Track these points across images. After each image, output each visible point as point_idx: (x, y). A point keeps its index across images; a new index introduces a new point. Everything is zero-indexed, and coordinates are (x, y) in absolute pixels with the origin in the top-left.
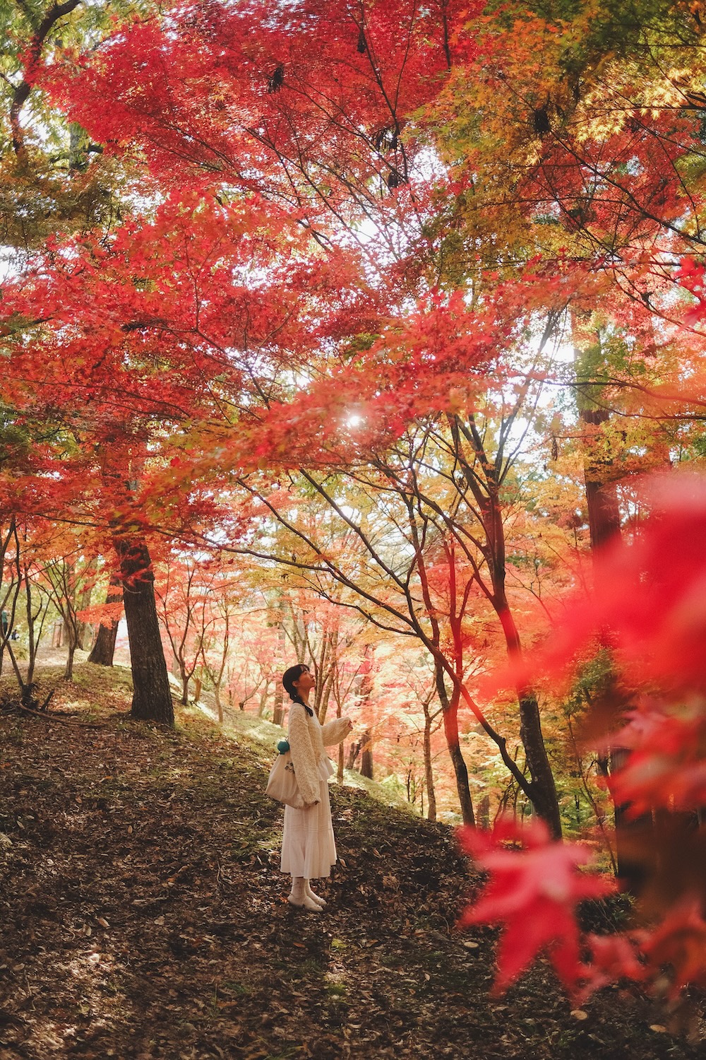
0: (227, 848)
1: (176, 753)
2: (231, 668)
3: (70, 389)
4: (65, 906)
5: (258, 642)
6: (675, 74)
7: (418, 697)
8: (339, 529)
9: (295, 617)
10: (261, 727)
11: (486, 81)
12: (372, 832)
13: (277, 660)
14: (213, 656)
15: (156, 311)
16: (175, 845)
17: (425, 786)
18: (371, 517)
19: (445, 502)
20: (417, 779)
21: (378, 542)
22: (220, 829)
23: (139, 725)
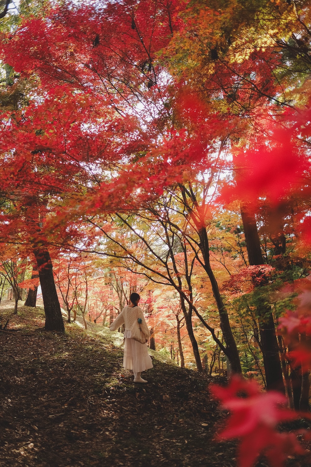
0: (91, 388)
1: (66, 345)
2: (89, 304)
3: (8, 182)
4: (17, 421)
5: (101, 292)
6: (271, 32)
7: (173, 312)
8: (134, 240)
9: (117, 280)
10: (104, 330)
11: (189, 38)
12: (157, 376)
13: (110, 299)
14: (81, 300)
15: (46, 144)
16: (67, 388)
17: (179, 352)
18: (148, 233)
19: (181, 225)
20: (175, 349)
21: (152, 244)
22: (87, 379)
23: (48, 333)
